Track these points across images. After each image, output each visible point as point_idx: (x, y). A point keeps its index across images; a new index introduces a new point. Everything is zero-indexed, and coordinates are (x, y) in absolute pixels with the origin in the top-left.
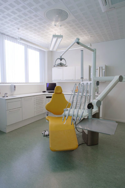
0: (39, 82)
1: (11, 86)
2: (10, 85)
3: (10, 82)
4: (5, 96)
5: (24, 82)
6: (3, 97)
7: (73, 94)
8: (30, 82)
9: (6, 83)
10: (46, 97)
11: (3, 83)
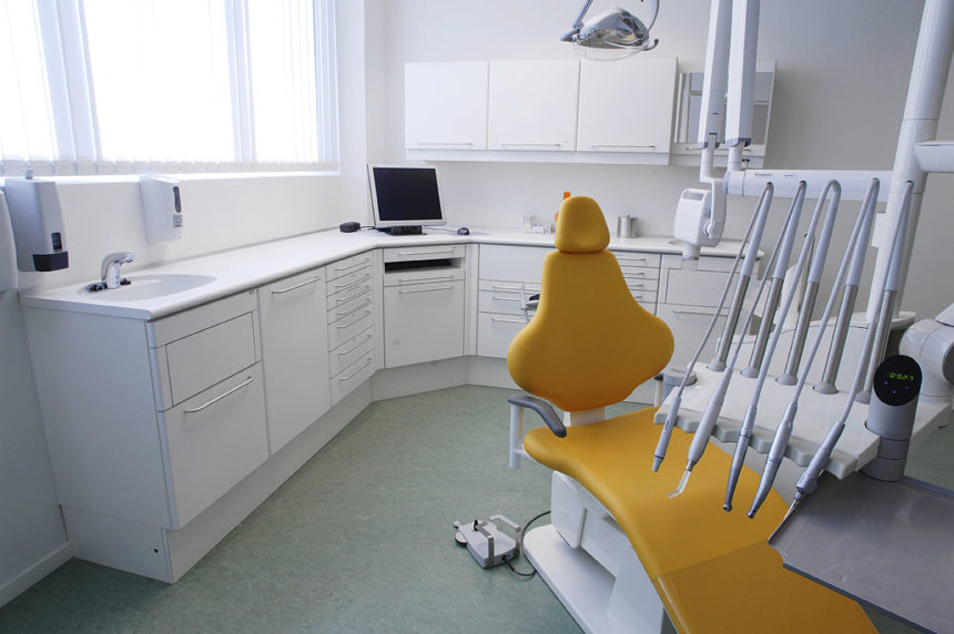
0: (313, 156)
1: (139, 186)
2: (135, 178)
3: (130, 156)
4: (112, 282)
5: (228, 155)
6: (94, 289)
7: (747, 252)
8: (263, 156)
9: (99, 167)
10: (382, 268)
11: (76, 168)
